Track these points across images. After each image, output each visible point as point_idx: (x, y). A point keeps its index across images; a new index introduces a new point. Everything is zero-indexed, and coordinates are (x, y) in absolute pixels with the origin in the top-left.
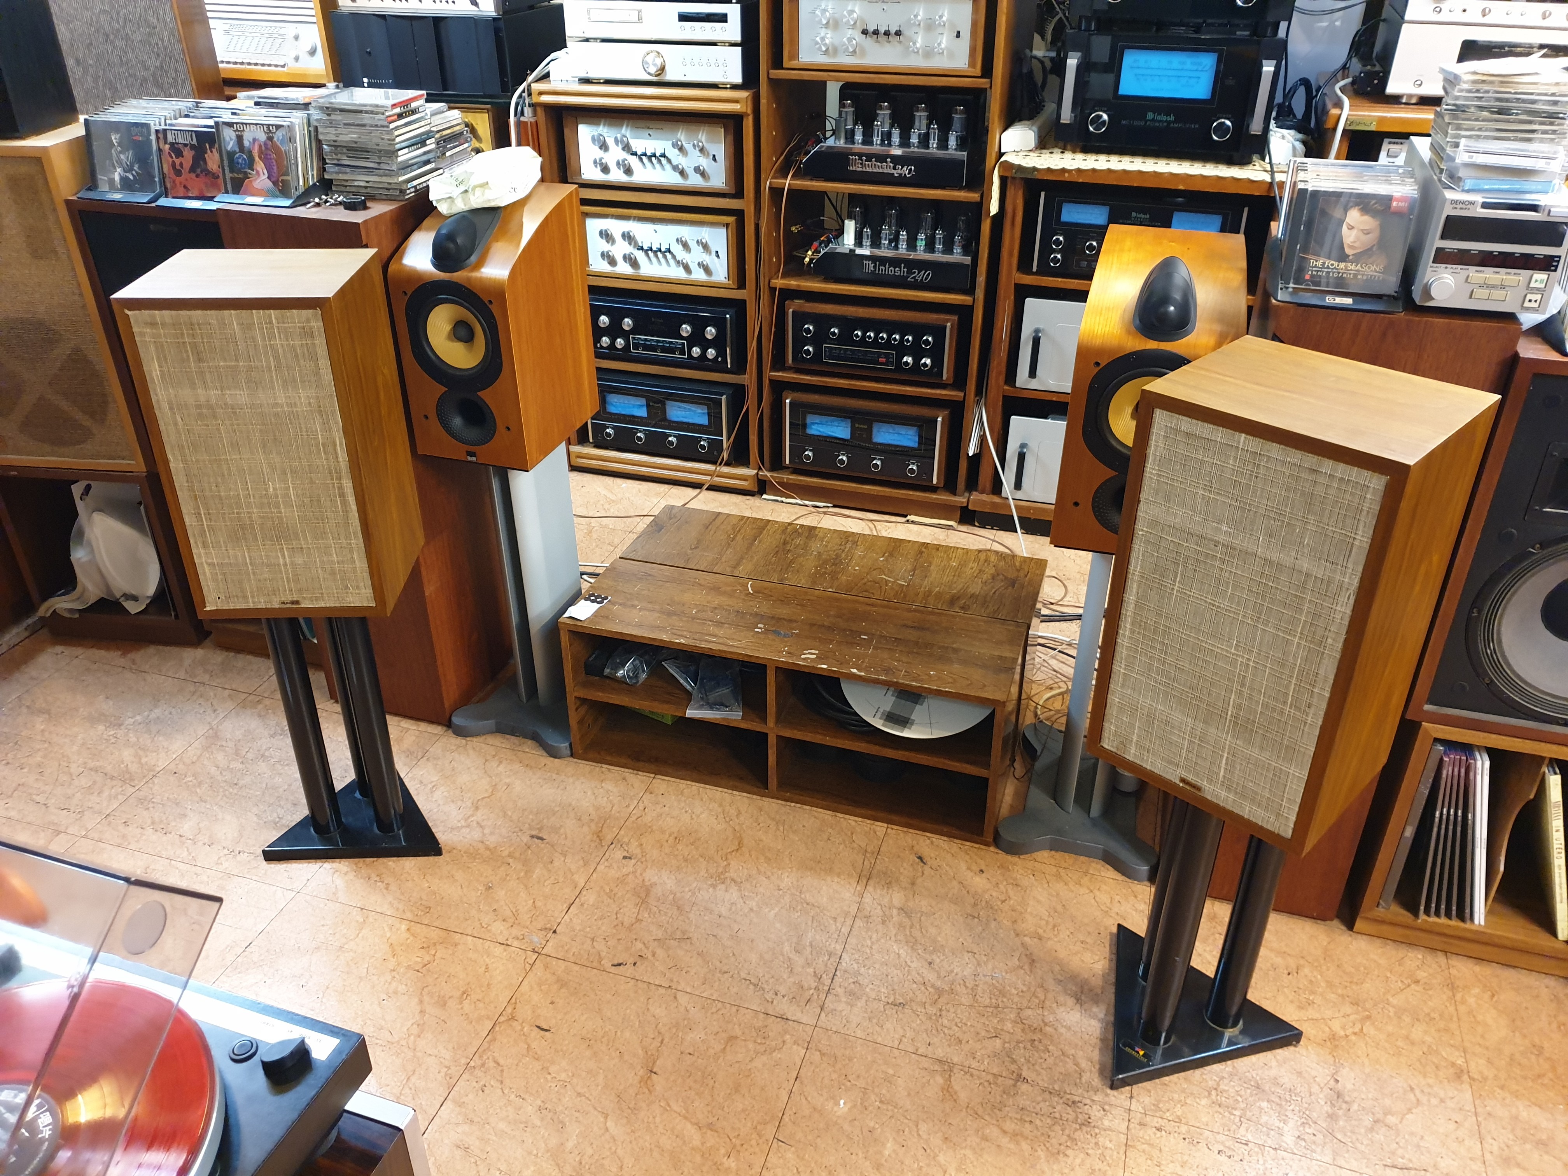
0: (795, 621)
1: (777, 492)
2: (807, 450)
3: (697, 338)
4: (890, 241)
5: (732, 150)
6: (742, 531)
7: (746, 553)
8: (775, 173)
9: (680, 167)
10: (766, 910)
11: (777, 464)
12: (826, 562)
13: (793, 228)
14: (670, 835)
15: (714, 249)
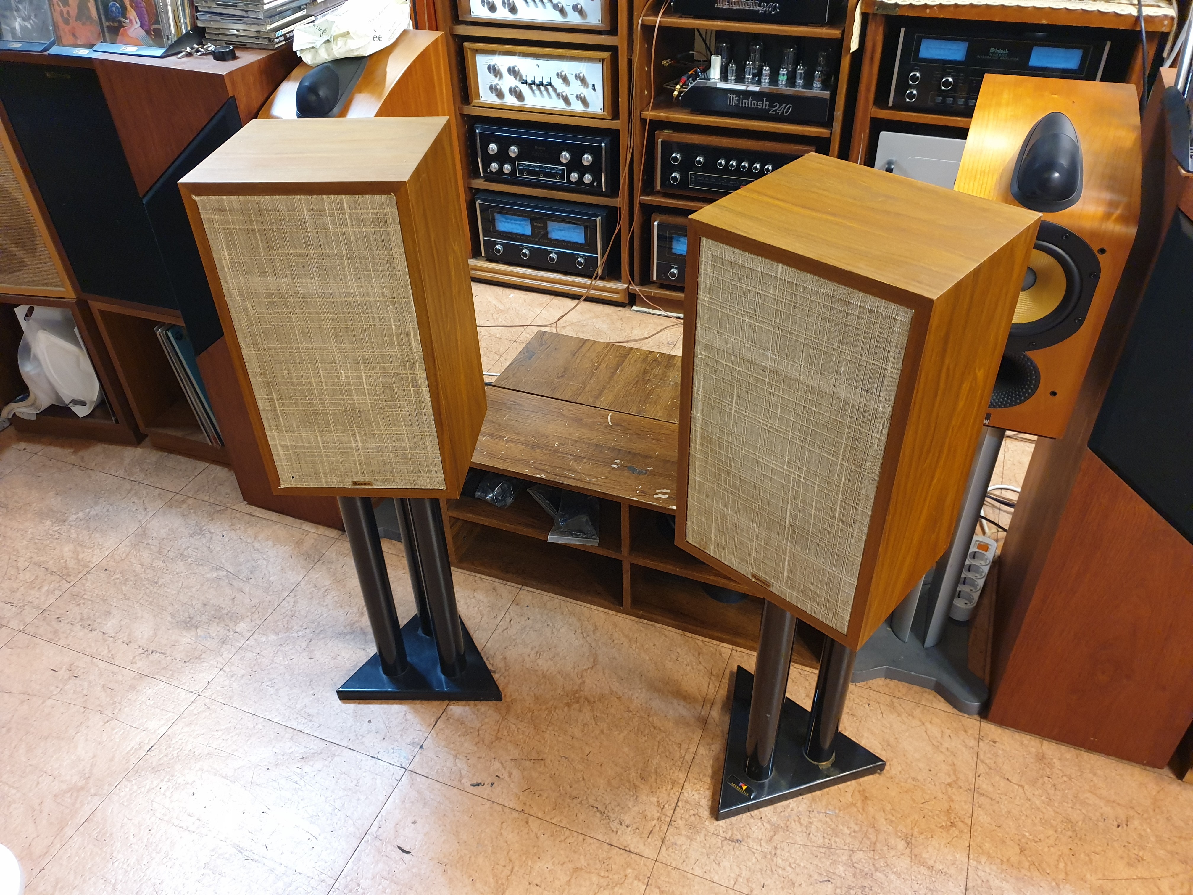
0: (651, 457)
1: (645, 305)
2: (672, 268)
3: (575, 165)
4: (754, 75)
6: (606, 359)
7: (608, 383)
8: (648, 10)
9: (560, 5)
10: (616, 733)
11: (645, 280)
13: (664, 62)
14: (532, 649)
15: (590, 82)
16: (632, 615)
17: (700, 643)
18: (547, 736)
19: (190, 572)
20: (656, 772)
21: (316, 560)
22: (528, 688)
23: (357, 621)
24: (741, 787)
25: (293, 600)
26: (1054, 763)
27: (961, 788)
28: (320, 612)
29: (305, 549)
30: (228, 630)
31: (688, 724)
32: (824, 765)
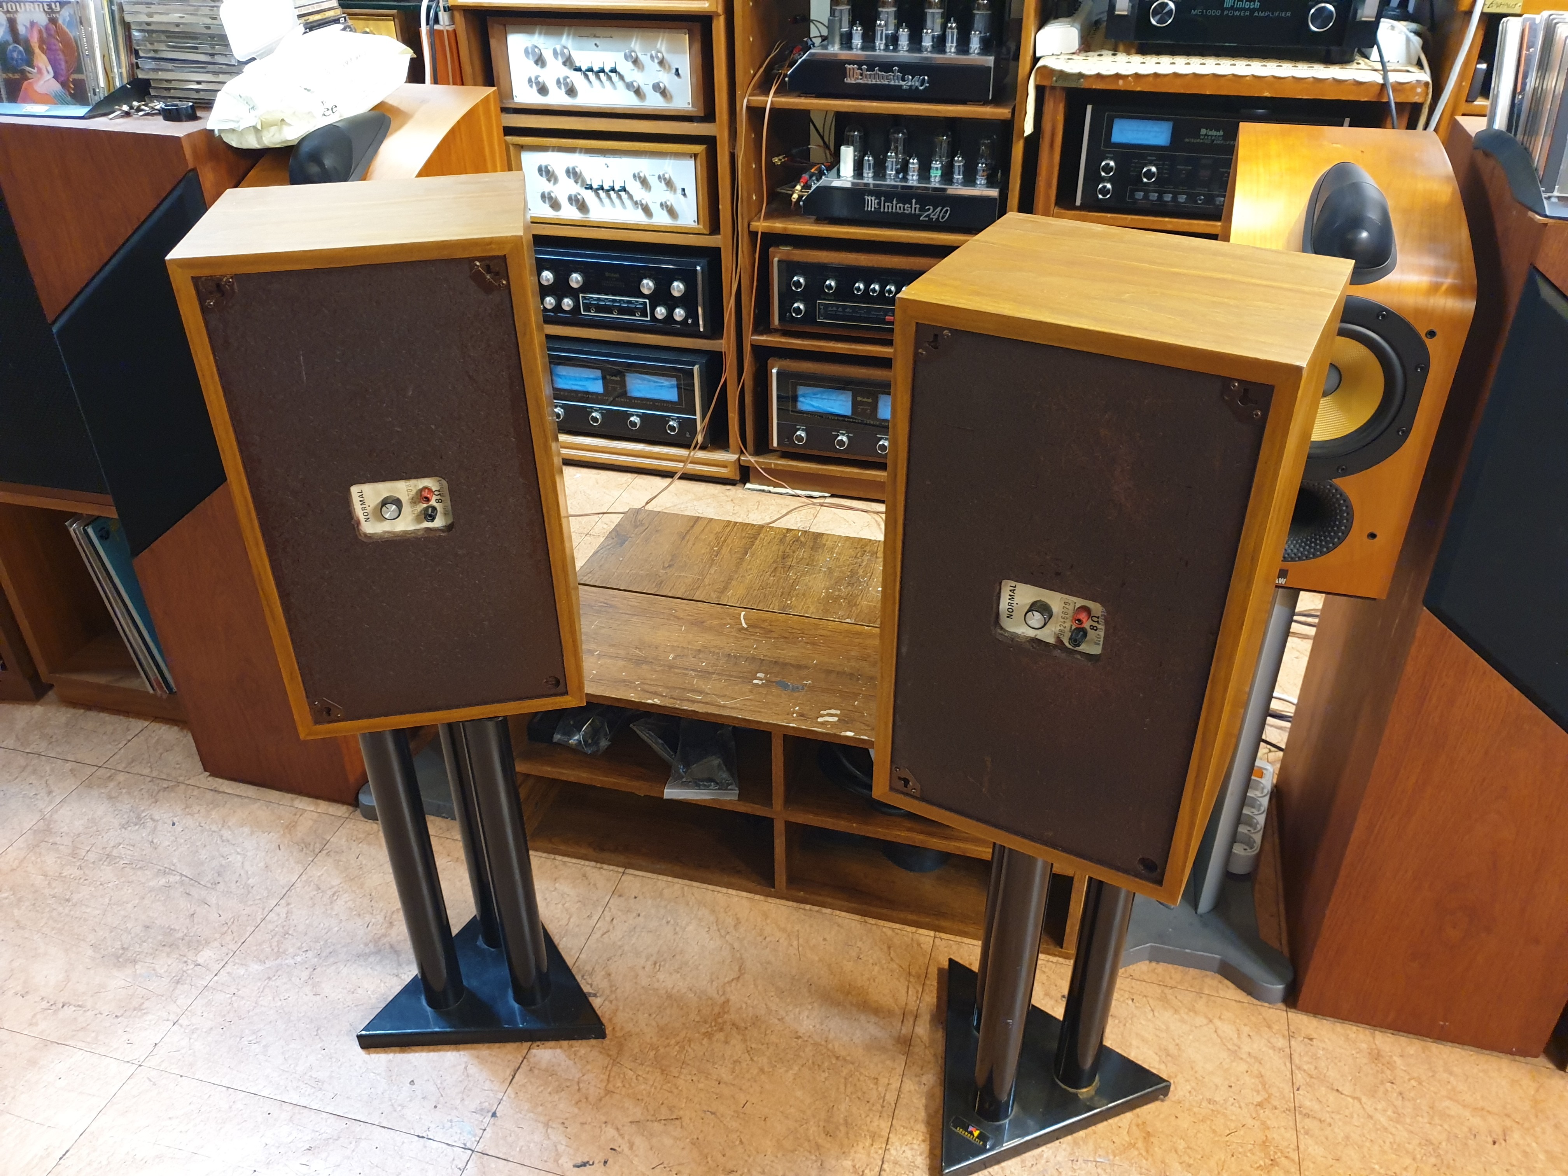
1: (763, 480)
2: (799, 429)
3: (662, 296)
4: (898, 172)
5: (699, 61)
6: (729, 541)
7: (736, 572)
8: (754, 88)
9: (635, 84)
10: (782, 1070)
11: (762, 447)
12: (838, 581)
13: (776, 160)
14: (648, 958)
15: (679, 186)
16: (788, 899)
17: (889, 933)
18: (680, 1082)
19: (123, 880)
20: (846, 1123)
21: (317, 850)
22: (646, 1015)
23: (384, 935)
24: (971, 1133)
25: (284, 910)
26: (1395, 1062)
27: (1276, 1108)
28: (327, 925)
29: (299, 835)
30: (186, 962)
31: (883, 1049)
32: (1085, 1092)
